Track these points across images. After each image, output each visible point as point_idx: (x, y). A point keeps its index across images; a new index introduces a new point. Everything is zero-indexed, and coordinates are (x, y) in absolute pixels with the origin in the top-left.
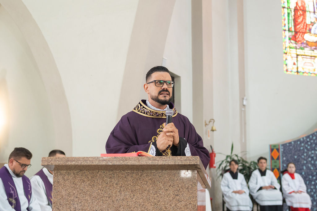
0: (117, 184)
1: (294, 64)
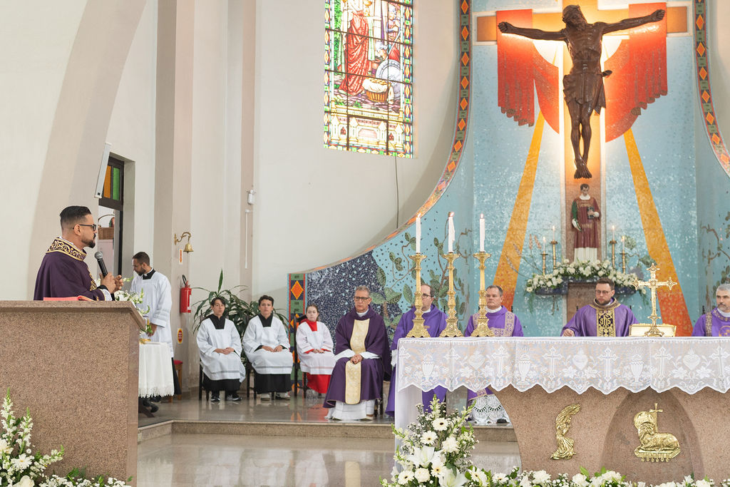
1: (343, 132)
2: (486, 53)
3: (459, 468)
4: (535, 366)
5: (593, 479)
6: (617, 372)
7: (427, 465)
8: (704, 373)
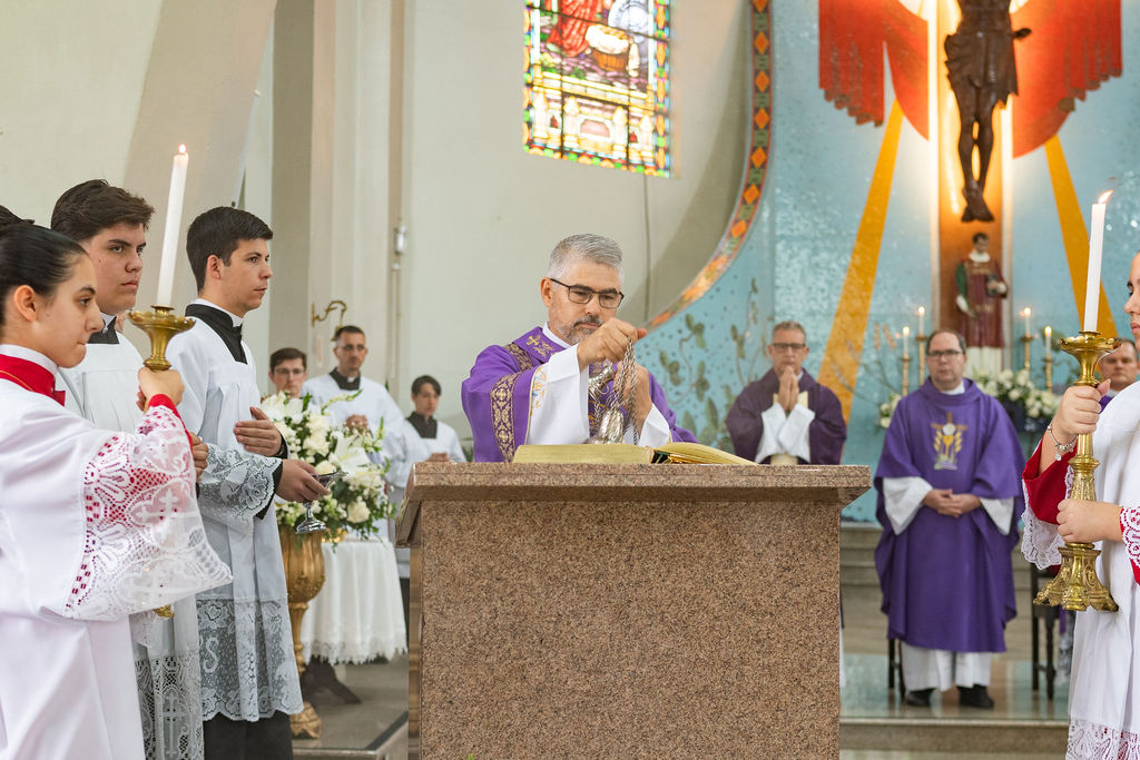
0: (618, 540)
1: (553, 123)
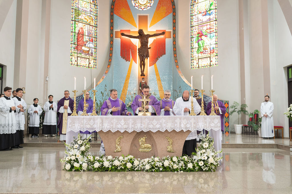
1: (76, 61)
2: (117, 41)
3: (85, 155)
4: (109, 124)
5: (125, 158)
6: (133, 126)
7: (75, 155)
8: (158, 126)
